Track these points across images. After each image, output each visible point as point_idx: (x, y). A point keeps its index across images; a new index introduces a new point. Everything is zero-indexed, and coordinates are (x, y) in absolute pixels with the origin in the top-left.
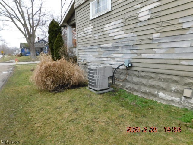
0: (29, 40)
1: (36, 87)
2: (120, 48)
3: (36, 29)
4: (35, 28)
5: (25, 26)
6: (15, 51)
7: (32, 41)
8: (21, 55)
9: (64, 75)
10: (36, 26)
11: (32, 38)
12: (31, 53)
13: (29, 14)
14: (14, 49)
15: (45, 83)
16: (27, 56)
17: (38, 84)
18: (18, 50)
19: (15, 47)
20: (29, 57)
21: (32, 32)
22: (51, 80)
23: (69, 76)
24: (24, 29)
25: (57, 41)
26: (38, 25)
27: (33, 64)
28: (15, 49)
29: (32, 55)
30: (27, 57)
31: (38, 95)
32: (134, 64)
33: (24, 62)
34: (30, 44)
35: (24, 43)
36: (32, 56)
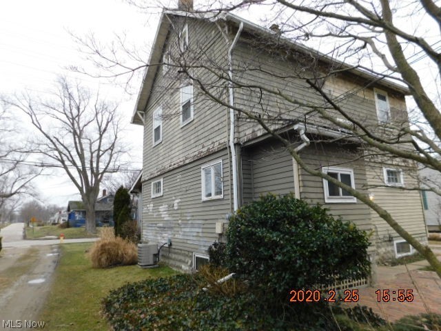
0: (86, 198)
1: (91, 264)
2: (166, 229)
3: (101, 177)
4: (99, 177)
5: (83, 172)
6: (53, 214)
7: (91, 199)
8: (67, 225)
9: (118, 253)
10: (102, 173)
11: (92, 194)
12: (87, 221)
13: (93, 150)
14: (51, 208)
15: (100, 259)
16: (79, 226)
17: (94, 261)
18: (60, 212)
19: (55, 206)
20: (83, 229)
21: (93, 183)
22: (106, 257)
23: (123, 254)
24: (80, 179)
25: (123, 214)
26: (105, 171)
27: (89, 242)
28: (53, 210)
29: (89, 225)
30: (78, 229)
31: (92, 270)
32: (173, 243)
33: (72, 238)
34: (88, 205)
35: (77, 203)
36: (88, 228)
